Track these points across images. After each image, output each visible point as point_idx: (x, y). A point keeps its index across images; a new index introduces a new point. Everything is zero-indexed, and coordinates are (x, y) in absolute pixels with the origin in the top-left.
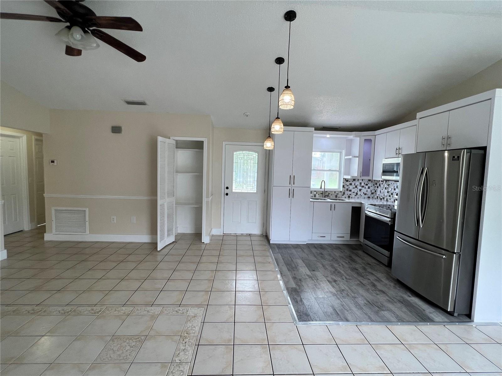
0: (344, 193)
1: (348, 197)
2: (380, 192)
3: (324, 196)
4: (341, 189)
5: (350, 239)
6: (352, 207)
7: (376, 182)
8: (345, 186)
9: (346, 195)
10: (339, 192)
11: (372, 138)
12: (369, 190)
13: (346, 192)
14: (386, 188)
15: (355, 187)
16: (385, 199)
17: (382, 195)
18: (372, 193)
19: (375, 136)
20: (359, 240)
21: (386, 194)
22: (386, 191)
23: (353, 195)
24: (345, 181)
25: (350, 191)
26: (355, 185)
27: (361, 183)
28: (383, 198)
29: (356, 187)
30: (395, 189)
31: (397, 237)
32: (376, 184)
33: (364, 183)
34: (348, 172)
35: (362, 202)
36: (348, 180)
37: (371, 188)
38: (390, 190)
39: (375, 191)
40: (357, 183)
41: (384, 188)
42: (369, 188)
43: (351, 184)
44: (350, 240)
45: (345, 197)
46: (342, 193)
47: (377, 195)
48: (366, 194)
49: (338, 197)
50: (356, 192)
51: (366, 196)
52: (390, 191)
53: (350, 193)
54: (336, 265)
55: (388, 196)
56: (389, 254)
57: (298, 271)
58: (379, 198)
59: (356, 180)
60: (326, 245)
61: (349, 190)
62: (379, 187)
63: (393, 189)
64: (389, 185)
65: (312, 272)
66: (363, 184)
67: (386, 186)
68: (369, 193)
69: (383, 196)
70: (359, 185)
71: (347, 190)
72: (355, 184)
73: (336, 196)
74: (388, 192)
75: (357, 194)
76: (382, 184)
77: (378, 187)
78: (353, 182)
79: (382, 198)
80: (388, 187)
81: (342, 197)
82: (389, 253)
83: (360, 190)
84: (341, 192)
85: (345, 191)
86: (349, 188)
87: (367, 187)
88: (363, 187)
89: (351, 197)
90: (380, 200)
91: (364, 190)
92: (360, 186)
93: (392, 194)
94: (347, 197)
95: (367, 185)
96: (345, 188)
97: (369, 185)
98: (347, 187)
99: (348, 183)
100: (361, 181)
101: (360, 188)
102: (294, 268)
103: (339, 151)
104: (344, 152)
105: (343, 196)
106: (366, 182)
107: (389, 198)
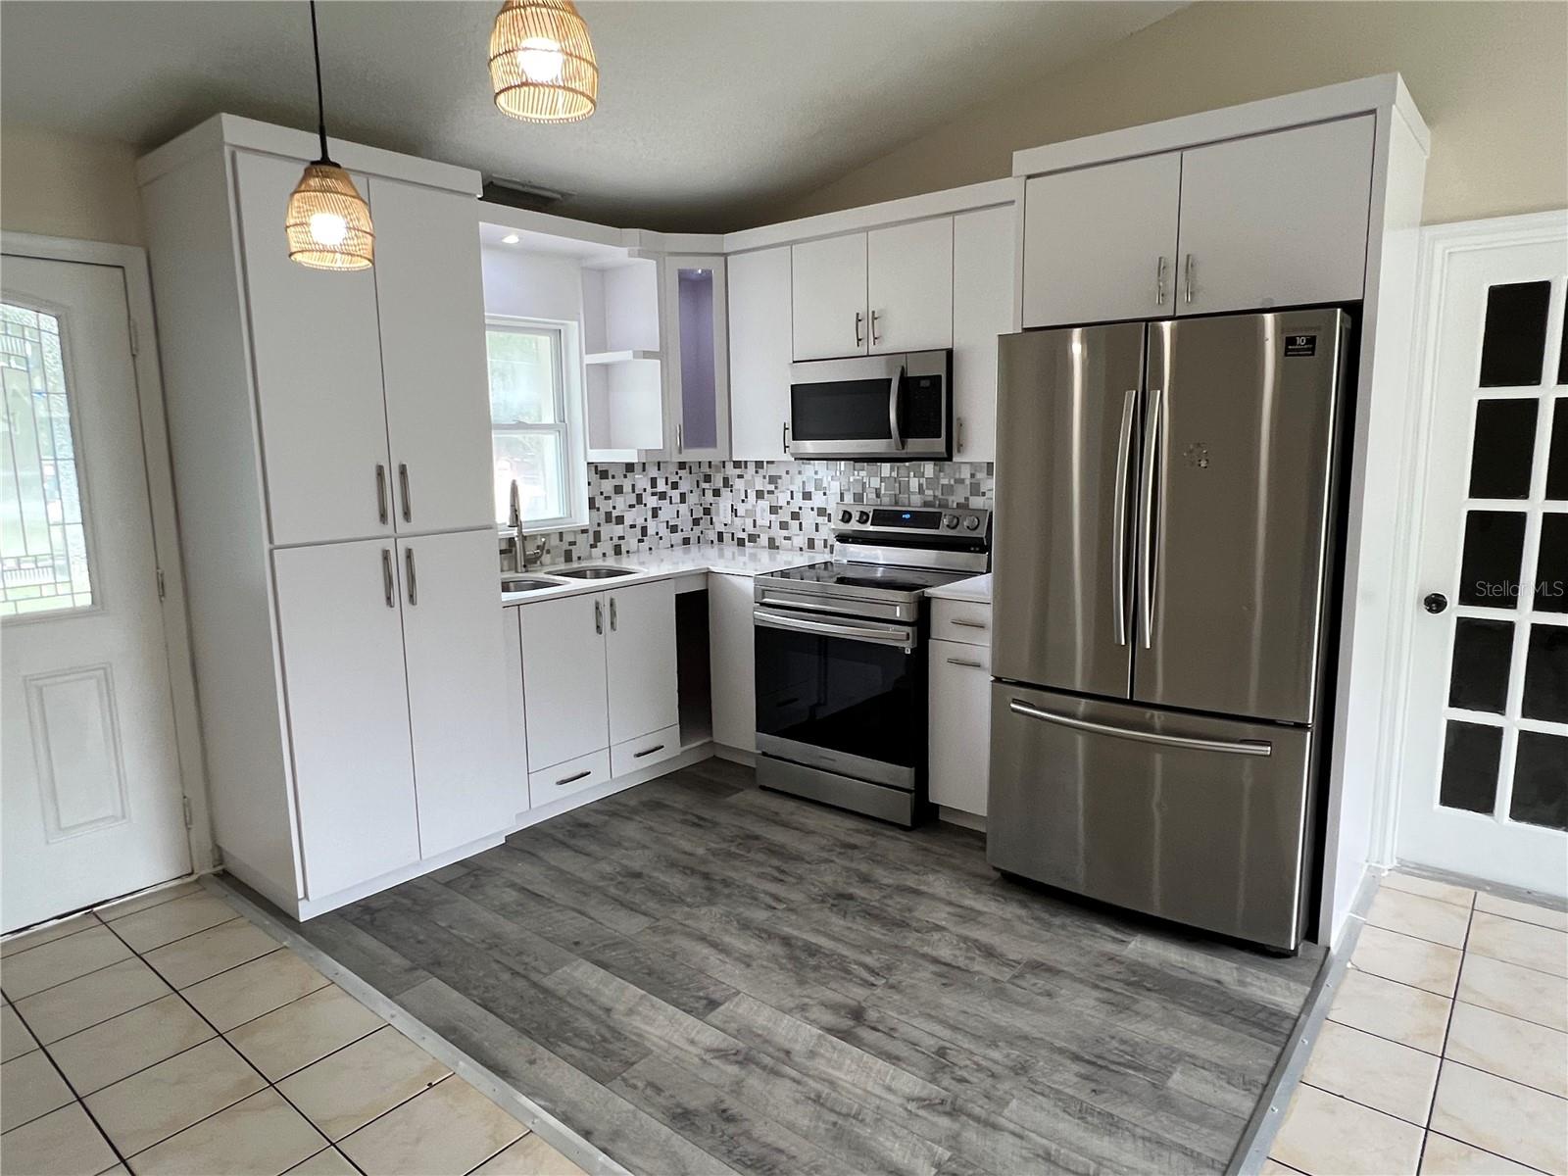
0: (597, 536)
1: (616, 554)
2: (734, 511)
3: (520, 561)
4: (584, 518)
5: (682, 744)
6: (677, 595)
7: (705, 469)
8: (599, 502)
9: (605, 546)
10: (575, 532)
11: (714, 265)
12: (684, 508)
13: (607, 531)
14: (760, 495)
15: (635, 503)
16: (764, 540)
17: (742, 526)
18: (696, 522)
19: (723, 258)
20: (711, 742)
21: (765, 517)
22: (764, 504)
23: (631, 542)
24: (595, 478)
25: (620, 520)
26: (634, 491)
27: (654, 482)
28: (753, 538)
29: (639, 498)
30: (807, 496)
31: (1013, 706)
32: (708, 479)
33: (667, 478)
34: (602, 434)
35: (713, 569)
36: (606, 471)
37: (692, 499)
38: (782, 498)
39: (707, 512)
40: (642, 481)
41: (752, 495)
42: (683, 498)
43: (618, 490)
44: (683, 753)
45: (604, 554)
46: (591, 533)
47: (720, 528)
48: (674, 529)
49: (575, 557)
50: (640, 522)
51: (678, 537)
52: (782, 502)
53: (619, 530)
54: (760, 915)
55: (776, 526)
56: (913, 774)
57: (648, 1053)
58: (727, 537)
59: (638, 468)
60: (597, 812)
61: (614, 520)
62: (725, 492)
63: (798, 496)
64: (773, 480)
65: (712, 1017)
66: (661, 487)
67: (760, 484)
68: (685, 522)
69: (750, 529)
70: (649, 490)
71: (608, 517)
72: (633, 486)
73: (568, 557)
74: (774, 510)
75: (644, 530)
76: (740, 477)
77: (717, 493)
78: (625, 476)
79: (744, 536)
80: (772, 487)
81: (590, 557)
82: (913, 769)
83: (655, 512)
84: (584, 531)
85: (599, 525)
86: (614, 508)
87: (675, 495)
88: (662, 496)
89: (624, 549)
90: (736, 549)
91: (667, 512)
92: (653, 494)
93: (795, 516)
94: (610, 552)
95: (675, 486)
96: (598, 509)
97: (684, 487)
98: (604, 506)
99: (607, 486)
100: (653, 472)
101: (652, 501)
102: (604, 1040)
103: (554, 323)
104: (574, 331)
105: (596, 552)
106: (671, 473)
107: (785, 533)
